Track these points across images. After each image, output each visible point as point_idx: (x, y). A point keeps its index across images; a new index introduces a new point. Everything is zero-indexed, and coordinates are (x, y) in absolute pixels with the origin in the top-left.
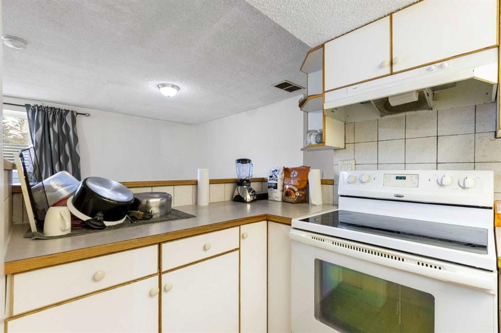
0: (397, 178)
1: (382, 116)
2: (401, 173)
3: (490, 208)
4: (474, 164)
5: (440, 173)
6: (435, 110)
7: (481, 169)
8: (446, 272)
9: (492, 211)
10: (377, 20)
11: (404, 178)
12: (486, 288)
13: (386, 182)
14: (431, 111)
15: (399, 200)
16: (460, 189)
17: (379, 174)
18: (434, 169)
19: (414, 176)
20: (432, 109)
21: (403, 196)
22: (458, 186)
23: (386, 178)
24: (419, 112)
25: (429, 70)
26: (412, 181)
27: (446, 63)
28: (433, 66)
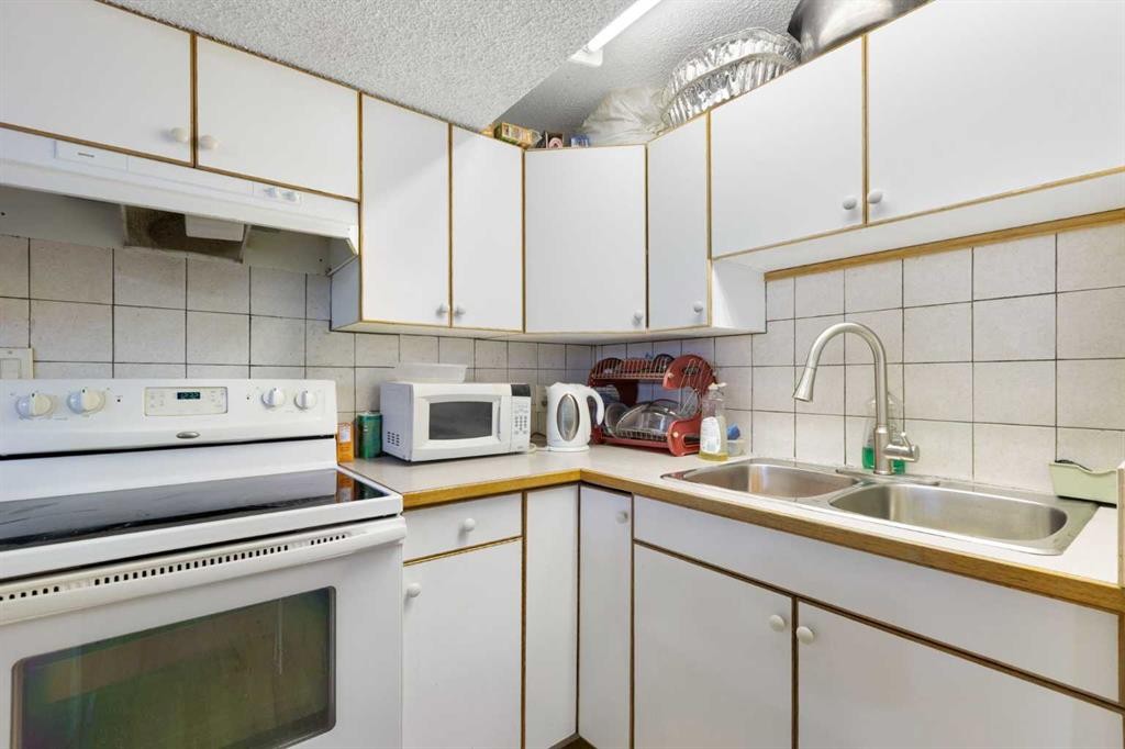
0: (180, 396)
1: (126, 244)
2: (188, 385)
3: (331, 437)
4: (305, 369)
5: (266, 385)
6: (245, 265)
7: (314, 378)
8: (353, 538)
9: (334, 440)
10: (154, 19)
11: (197, 396)
12: (392, 539)
13: (152, 406)
14: (238, 264)
15: (187, 444)
16: (296, 410)
17: (131, 389)
18: (245, 378)
19: (219, 391)
20: (241, 261)
21: (198, 435)
22: (294, 406)
23: (153, 398)
24: (216, 259)
25: (270, 193)
26: (213, 400)
27: (297, 194)
28: (278, 190)
